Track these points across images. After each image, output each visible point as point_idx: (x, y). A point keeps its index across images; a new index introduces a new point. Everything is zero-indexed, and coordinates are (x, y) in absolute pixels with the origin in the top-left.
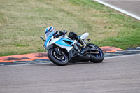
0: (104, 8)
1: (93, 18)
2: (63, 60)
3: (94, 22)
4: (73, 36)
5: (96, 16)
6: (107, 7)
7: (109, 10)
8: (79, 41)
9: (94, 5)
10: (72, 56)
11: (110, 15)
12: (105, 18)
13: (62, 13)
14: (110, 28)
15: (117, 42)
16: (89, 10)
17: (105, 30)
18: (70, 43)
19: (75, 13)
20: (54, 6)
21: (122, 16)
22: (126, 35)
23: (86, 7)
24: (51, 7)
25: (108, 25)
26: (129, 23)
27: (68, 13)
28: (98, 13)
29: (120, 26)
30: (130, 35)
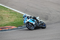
1: (3, 14)
3: (4, 16)
5: (4, 13)
6: (9, 9)
11: (11, 12)
12: (8, 14)
14: (11, 18)
15: (14, 24)
17: (9, 19)
21: (16, 13)
22: (18, 21)
25: (10, 17)
26: (19, 16)
28: (5, 12)
29: (15, 17)
30: (19, 21)
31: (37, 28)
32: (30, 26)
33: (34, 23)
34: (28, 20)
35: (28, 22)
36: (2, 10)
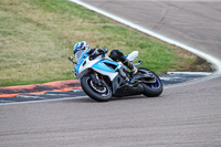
0: (95, 17)
1: (78, 33)
2: (104, 92)
3: (78, 38)
4: (118, 56)
5: (81, 29)
7: (104, 19)
8: (126, 64)
9: (79, 12)
10: (118, 86)
11: (104, 27)
12: (97, 32)
13: (28, 25)
16: (70, 20)
18: (114, 67)
19: (49, 24)
20: (16, 12)
21: (123, 29)
23: (66, 15)
24: (11, 15)
26: (133, 41)
27: (38, 25)
28: (86, 24)
29: (120, 44)
31: (123, 93)
32: (97, 85)
33: (113, 76)
34: (90, 64)
35: (91, 71)
36: (73, 17)
